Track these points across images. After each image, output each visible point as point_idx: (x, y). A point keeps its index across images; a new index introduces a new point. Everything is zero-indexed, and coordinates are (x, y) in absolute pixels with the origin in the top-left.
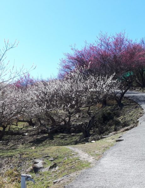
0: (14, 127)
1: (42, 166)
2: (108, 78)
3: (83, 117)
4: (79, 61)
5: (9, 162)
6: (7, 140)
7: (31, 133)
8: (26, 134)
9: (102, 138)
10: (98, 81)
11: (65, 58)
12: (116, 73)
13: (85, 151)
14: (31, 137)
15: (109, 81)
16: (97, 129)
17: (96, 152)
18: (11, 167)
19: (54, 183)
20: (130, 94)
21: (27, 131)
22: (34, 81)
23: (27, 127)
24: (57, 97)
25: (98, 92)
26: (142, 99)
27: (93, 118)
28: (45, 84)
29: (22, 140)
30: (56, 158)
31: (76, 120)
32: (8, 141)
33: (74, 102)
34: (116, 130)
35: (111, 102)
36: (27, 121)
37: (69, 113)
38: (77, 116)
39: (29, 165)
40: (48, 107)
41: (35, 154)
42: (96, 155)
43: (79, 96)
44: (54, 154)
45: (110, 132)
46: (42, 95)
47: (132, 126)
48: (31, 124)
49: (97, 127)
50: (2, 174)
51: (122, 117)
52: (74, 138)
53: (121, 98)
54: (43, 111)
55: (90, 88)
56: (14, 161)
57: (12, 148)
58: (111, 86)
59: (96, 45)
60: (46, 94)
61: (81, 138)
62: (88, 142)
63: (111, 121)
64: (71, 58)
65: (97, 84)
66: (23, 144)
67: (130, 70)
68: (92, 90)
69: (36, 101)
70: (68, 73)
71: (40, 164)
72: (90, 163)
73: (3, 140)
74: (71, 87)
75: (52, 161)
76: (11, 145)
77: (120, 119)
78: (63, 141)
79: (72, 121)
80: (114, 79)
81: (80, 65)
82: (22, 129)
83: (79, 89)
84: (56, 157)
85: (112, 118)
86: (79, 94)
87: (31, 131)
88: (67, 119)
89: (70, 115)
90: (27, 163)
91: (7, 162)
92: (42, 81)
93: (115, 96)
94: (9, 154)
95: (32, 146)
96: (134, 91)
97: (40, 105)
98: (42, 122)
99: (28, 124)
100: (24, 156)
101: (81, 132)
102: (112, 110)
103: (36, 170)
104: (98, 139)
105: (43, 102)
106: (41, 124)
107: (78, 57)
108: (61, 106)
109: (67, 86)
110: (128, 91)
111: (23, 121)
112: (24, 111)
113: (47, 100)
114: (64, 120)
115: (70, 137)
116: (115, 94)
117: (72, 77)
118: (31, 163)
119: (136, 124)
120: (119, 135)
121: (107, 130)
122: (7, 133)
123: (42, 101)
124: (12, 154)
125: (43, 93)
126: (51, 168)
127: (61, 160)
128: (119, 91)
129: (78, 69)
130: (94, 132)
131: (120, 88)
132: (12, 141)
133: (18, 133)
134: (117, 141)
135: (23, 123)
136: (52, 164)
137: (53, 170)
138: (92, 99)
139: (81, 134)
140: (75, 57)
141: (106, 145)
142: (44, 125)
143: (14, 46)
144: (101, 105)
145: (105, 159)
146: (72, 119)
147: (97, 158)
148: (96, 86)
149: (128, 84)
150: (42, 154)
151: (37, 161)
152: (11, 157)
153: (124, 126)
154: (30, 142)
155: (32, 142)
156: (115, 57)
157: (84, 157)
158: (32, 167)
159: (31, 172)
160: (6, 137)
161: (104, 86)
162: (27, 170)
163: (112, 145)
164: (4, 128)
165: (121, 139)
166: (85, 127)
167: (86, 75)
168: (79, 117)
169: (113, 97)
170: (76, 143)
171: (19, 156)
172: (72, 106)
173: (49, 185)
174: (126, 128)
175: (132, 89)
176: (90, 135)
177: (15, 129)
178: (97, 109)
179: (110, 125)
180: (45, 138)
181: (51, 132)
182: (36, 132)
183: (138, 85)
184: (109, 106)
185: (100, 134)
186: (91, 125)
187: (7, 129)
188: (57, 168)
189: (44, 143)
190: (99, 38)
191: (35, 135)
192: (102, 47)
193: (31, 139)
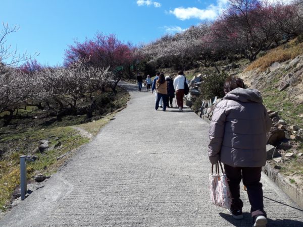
0: (23, 110)
1: (47, 146)
2: (105, 69)
3: (87, 101)
4: (81, 53)
5: (14, 146)
6: (15, 124)
7: (41, 116)
8: (36, 117)
9: (101, 118)
10: (97, 71)
11: (69, 49)
12: (111, 66)
13: (86, 129)
14: (40, 120)
15: (106, 72)
16: (98, 111)
17: (95, 129)
18: (17, 149)
19: (58, 159)
20: (122, 83)
21: (37, 115)
22: (41, 67)
23: (36, 110)
24: (63, 83)
25: (98, 80)
26: (129, 87)
27: (95, 102)
28: (52, 71)
29: (32, 123)
30: (61, 138)
31: (81, 104)
32: (17, 124)
33: (78, 88)
34: (112, 111)
35: (108, 89)
36: (36, 105)
37: (75, 97)
38: (82, 100)
39: (35, 146)
40: (55, 92)
41: (41, 135)
42: (94, 131)
43: (82, 83)
44: (59, 134)
45: (107, 113)
46: (49, 81)
47: (122, 107)
48: (40, 107)
49: (98, 109)
50: (7, 157)
51: (116, 101)
52: (80, 119)
53: (115, 86)
54: (50, 96)
55: (91, 77)
56: (19, 144)
57: (21, 131)
58: (107, 76)
59: (94, 41)
60: (53, 80)
61: (85, 119)
62: (91, 121)
63: (108, 105)
64: (74, 50)
65: (96, 74)
66: (32, 127)
67: (121, 65)
68: (92, 78)
69: (44, 86)
70: (72, 63)
71: (45, 143)
72: (89, 139)
73: (11, 124)
74: (75, 75)
75: (57, 140)
76: (20, 129)
77: (114, 103)
78: (70, 122)
79: (78, 104)
80: (109, 70)
81: (82, 57)
82: (31, 112)
83: (82, 77)
84: (61, 136)
85: (109, 102)
86: (82, 81)
87: (41, 114)
88: (73, 103)
89: (75, 99)
90: (34, 144)
91: (12, 146)
92: (49, 68)
93: (111, 84)
94: (15, 137)
95: (42, 128)
96: (124, 82)
97: (47, 90)
98: (51, 106)
99: (37, 108)
100: (31, 138)
101: (85, 114)
102: (109, 96)
103: (42, 150)
104: (98, 119)
105: (50, 88)
106: (50, 107)
107: (80, 49)
108: (66, 92)
109: (71, 74)
110: (120, 81)
111: (32, 105)
112: (32, 95)
113: (54, 86)
114: (70, 104)
115: (76, 118)
116: (111, 82)
117: (75, 67)
118: (37, 145)
119: (125, 106)
120: (113, 115)
121: (105, 111)
122: (15, 117)
123: (49, 86)
124: (18, 137)
125: (51, 79)
126: (56, 146)
127: (65, 139)
128: (113, 80)
129: (81, 60)
130: (95, 113)
131: (115, 79)
132: (21, 125)
133: (27, 117)
134: (111, 120)
135: (32, 107)
136: (57, 142)
137: (58, 148)
138: (93, 86)
139: (86, 115)
140: (78, 49)
141: (103, 123)
142: (53, 109)
143: (15, 31)
144: (101, 92)
145: (100, 134)
146: (77, 103)
147: (95, 134)
148: (95, 76)
149: (119, 76)
150: (48, 135)
151: (43, 141)
152: (17, 140)
153: (118, 108)
154: (39, 125)
155: (41, 125)
156: (109, 53)
157: (85, 134)
158: (38, 148)
159: (37, 152)
160: (14, 121)
161: (102, 76)
162: (33, 151)
163: (107, 123)
164: (12, 112)
165: (114, 118)
166: (89, 109)
167: (87, 65)
168: (84, 101)
169: (110, 85)
170: (82, 123)
171: (26, 138)
172: (77, 92)
173: (53, 162)
174: (119, 109)
175: (123, 80)
176: (92, 116)
177: (24, 113)
178: (97, 95)
179: (108, 108)
180: (54, 121)
181: (59, 114)
182: (45, 115)
183: (127, 77)
184: (107, 92)
185: (99, 115)
186: (94, 107)
187: (15, 113)
188: (62, 146)
189: (53, 125)
190: (97, 35)
191: (44, 117)
192: (99, 43)
193: (41, 122)
